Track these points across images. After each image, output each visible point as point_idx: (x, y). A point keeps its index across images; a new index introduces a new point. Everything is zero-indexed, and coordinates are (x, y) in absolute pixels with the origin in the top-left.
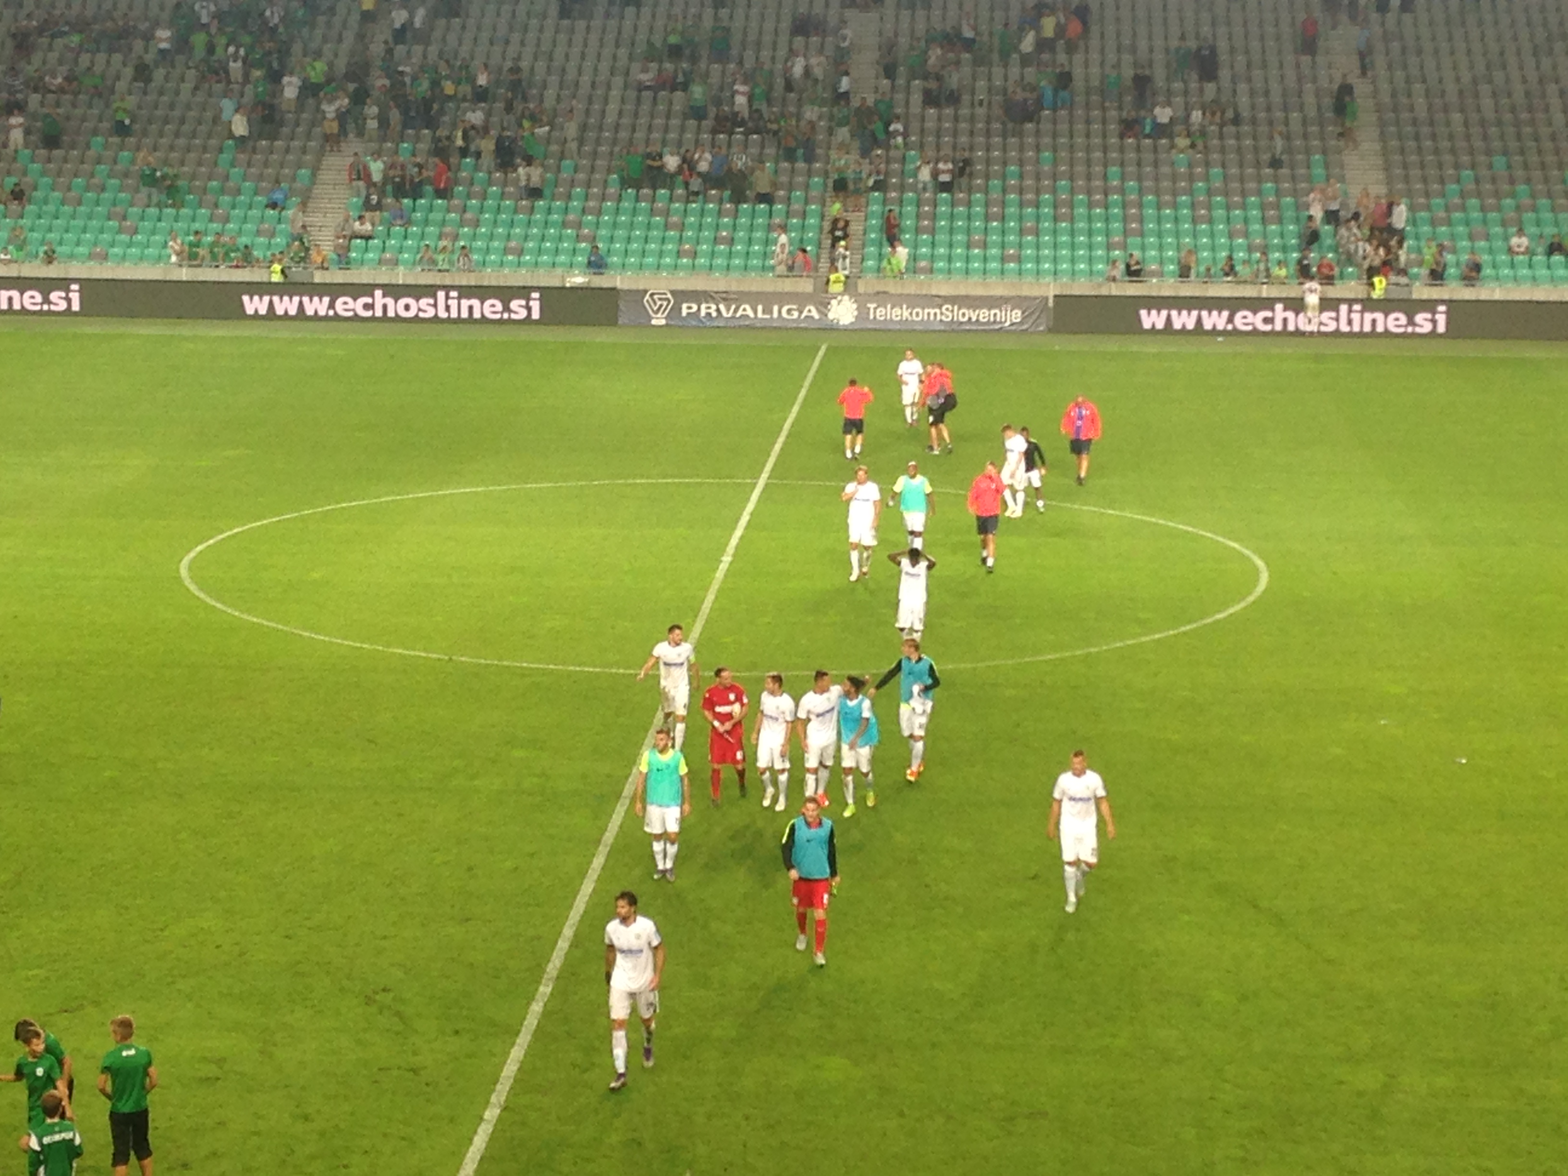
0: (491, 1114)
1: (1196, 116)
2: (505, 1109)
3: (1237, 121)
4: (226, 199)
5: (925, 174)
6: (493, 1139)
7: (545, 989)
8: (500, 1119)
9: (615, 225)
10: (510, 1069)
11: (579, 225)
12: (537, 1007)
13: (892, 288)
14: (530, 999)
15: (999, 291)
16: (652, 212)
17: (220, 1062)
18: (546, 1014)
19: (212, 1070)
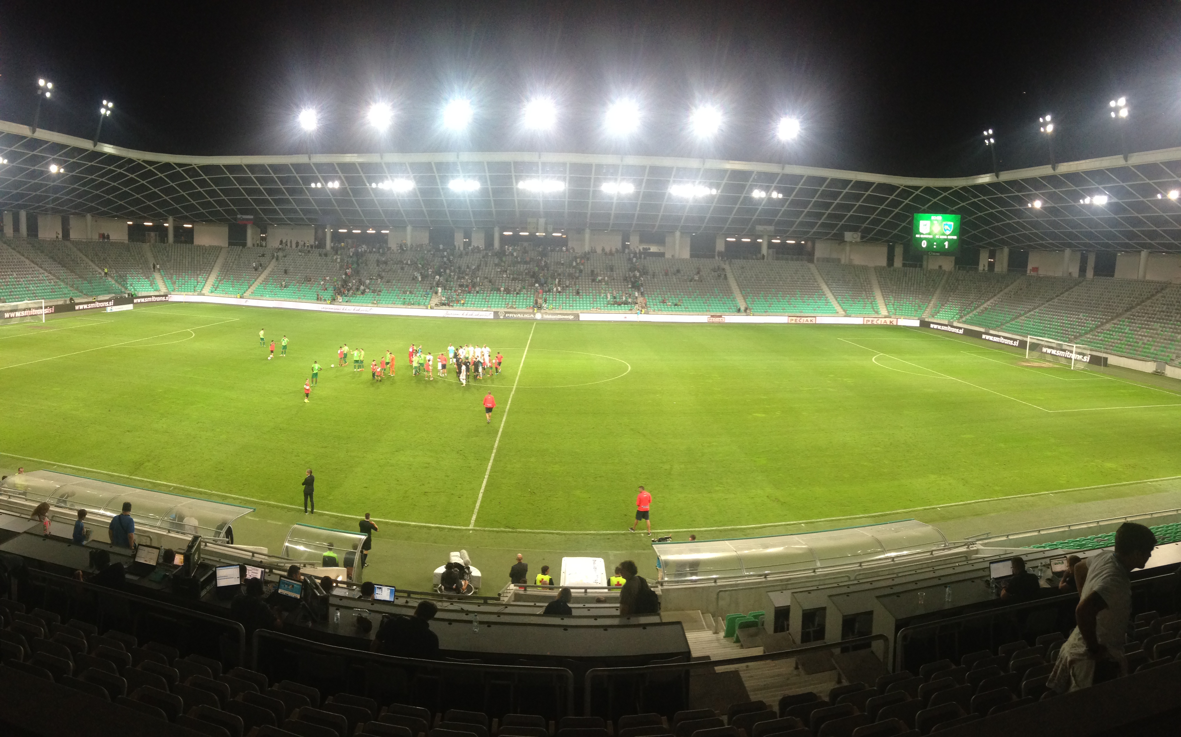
0: (486, 477)
1: (606, 278)
2: (489, 476)
3: (614, 279)
4: (418, 293)
5: (555, 289)
6: (487, 482)
7: (494, 451)
8: (488, 478)
9: (493, 299)
10: (489, 468)
11: (485, 299)
12: (493, 455)
13: (548, 312)
14: (492, 453)
15: (569, 312)
16: (500, 296)
17: (429, 464)
18: (495, 456)
19: (427, 465)
